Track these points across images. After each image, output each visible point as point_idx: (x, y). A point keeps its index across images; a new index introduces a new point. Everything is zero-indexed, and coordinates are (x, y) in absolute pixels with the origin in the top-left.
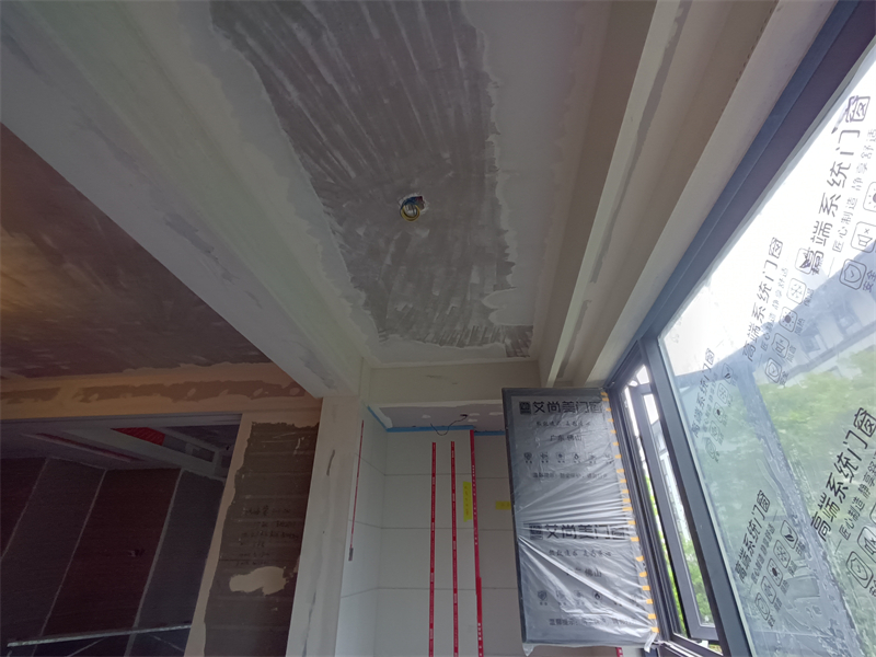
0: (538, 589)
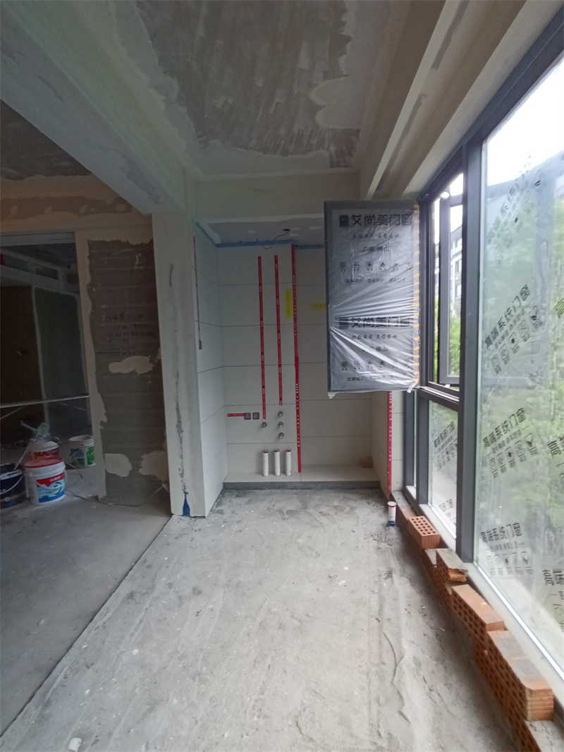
0: (342, 361)
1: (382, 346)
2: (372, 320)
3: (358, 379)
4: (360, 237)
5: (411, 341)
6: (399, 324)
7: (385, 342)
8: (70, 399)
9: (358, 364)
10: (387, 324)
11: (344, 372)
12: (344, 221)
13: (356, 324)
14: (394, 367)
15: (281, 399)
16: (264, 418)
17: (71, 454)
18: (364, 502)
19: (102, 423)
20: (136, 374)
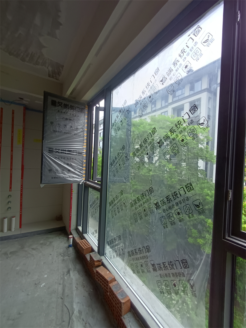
0: (49, 168)
1: (69, 163)
2: (65, 150)
3: (57, 178)
4: (62, 112)
5: (83, 162)
6: (78, 154)
7: (71, 161)
9: (57, 170)
10: (72, 153)
11: (50, 174)
12: (54, 103)
13: (57, 152)
14: (74, 172)
15: (11, 188)
18: (57, 238)
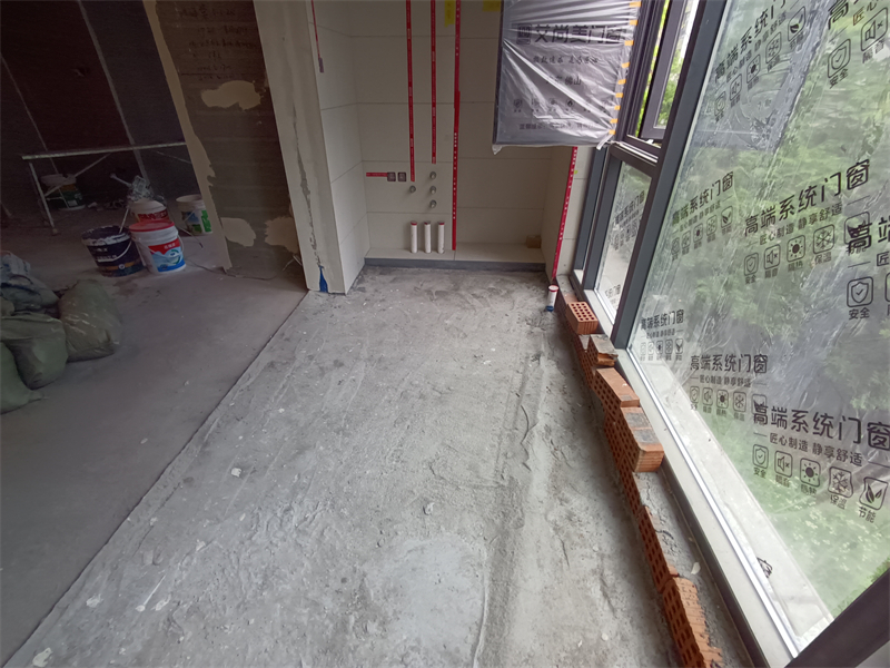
1: (574, 76)
3: (534, 127)
5: (616, 68)
6: (605, 40)
7: (579, 70)
8: (165, 145)
9: (536, 102)
11: (517, 115)
13: (542, 36)
14: (585, 110)
15: (434, 155)
16: (413, 179)
17: (183, 218)
19: (209, 178)
20: (240, 109)
